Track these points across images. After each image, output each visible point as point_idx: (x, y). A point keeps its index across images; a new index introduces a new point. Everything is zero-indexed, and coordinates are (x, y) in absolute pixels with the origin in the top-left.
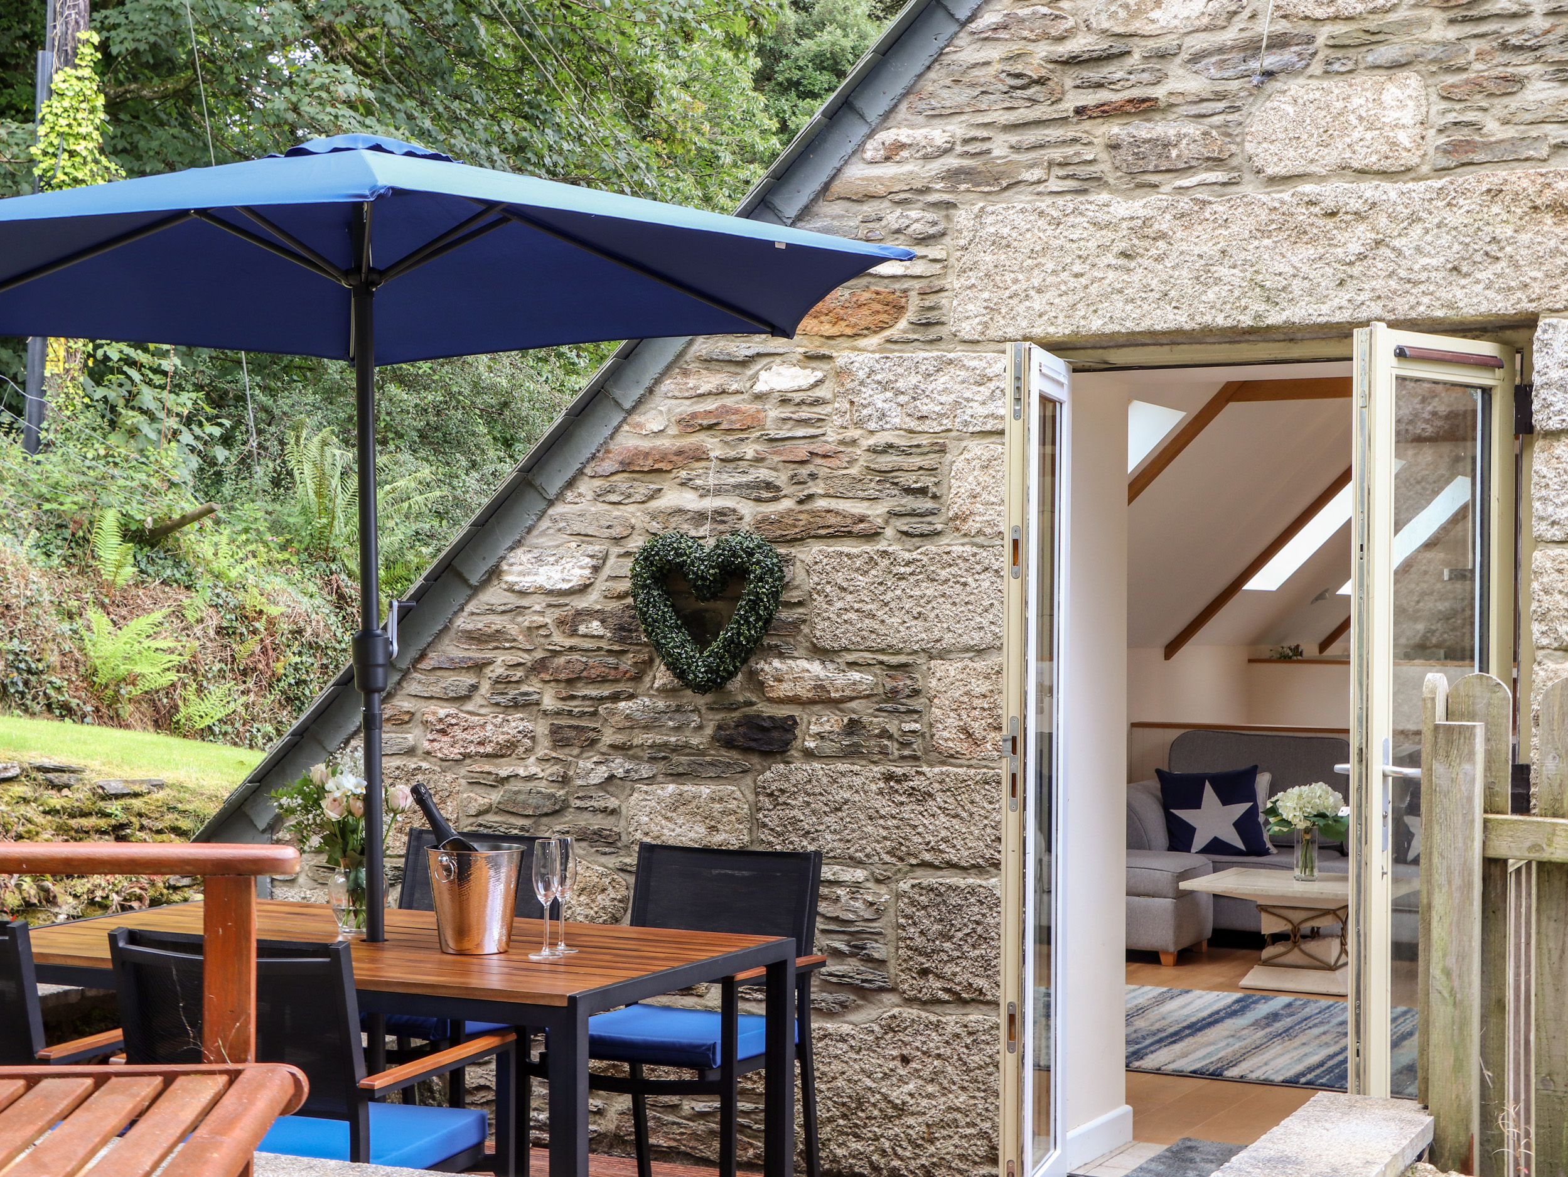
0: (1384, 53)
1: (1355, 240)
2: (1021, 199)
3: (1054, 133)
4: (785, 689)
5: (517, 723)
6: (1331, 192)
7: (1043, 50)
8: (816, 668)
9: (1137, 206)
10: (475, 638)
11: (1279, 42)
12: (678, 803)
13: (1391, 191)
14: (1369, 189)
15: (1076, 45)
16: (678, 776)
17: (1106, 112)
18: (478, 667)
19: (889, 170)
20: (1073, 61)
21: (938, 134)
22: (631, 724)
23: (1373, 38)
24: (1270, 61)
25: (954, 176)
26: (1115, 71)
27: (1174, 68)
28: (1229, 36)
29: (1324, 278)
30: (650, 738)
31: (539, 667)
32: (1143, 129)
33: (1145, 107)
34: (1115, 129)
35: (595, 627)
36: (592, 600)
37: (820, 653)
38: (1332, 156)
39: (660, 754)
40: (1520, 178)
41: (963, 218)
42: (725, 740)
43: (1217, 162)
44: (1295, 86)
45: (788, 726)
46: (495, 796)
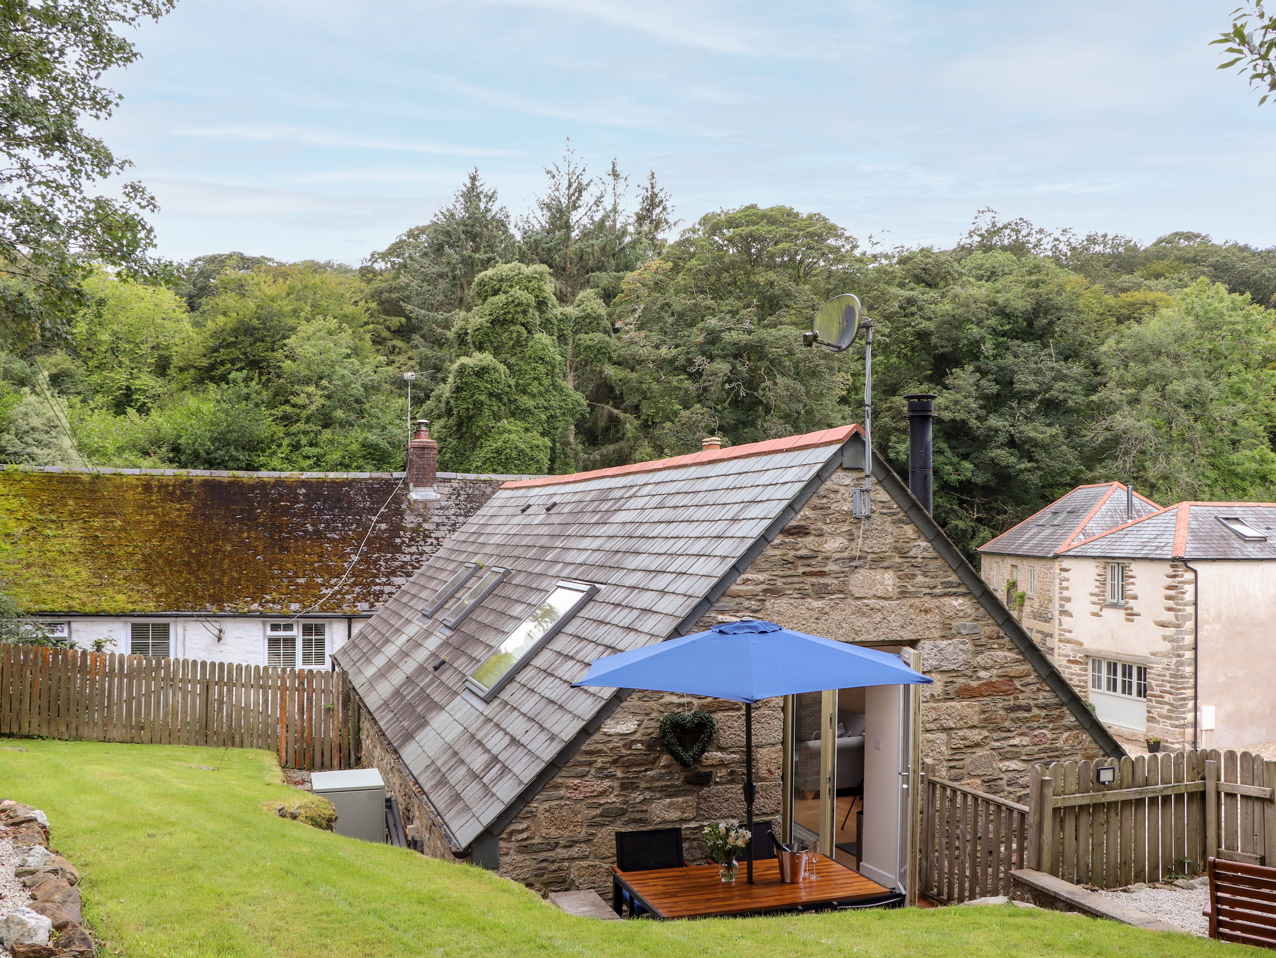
0: (885, 564)
1: (878, 617)
2: (785, 600)
3: (795, 579)
4: (709, 762)
5: (607, 783)
6: (872, 602)
7: (792, 553)
8: (719, 754)
9: (817, 604)
10: (587, 753)
11: (860, 558)
12: (670, 805)
13: (886, 603)
14: (882, 603)
15: (802, 552)
16: (670, 796)
17: (812, 574)
18: (590, 764)
19: (744, 588)
20: (802, 558)
21: (761, 577)
22: (653, 779)
23: (882, 559)
24: (854, 564)
25: (765, 591)
26: (813, 562)
27: (830, 562)
28: (845, 555)
29: (870, 627)
30: (660, 784)
31: (614, 762)
32: (823, 580)
33: (822, 574)
34: (814, 580)
35: (639, 746)
36: (637, 736)
37: (721, 749)
38: (872, 592)
39: (662, 789)
40: (917, 602)
41: (768, 604)
42: (687, 781)
43: (841, 592)
44: (862, 571)
45: (709, 775)
46: (599, 811)
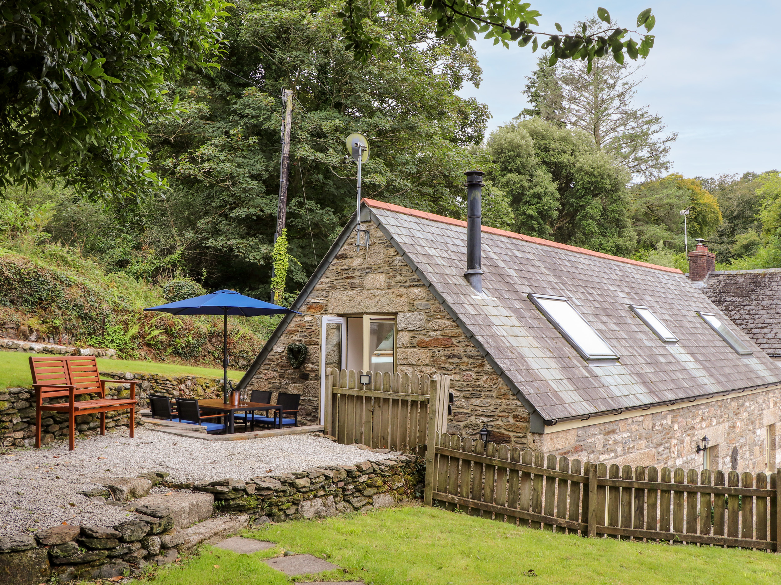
0: (380, 271)
1: (377, 299)
2: (338, 291)
3: (342, 281)
4: (308, 369)
5: (275, 374)
6: (374, 292)
7: (340, 268)
8: (312, 366)
9: (351, 293)
10: (270, 360)
11: (368, 268)
12: (294, 387)
13: (380, 292)
14: (379, 292)
15: (345, 267)
16: (295, 383)
17: (348, 278)
18: (270, 364)
19: (321, 286)
20: (343, 270)
21: (327, 280)
22: (289, 374)
23: (379, 268)
24: (367, 271)
25: (329, 287)
26: (349, 271)
27: (356, 271)
28: (362, 267)
29: (373, 305)
30: (290, 376)
31: (277, 365)
32: (352, 281)
33: (352, 277)
34: (348, 281)
35: (284, 358)
36: (284, 354)
37: (312, 363)
38: (374, 286)
39: (293, 379)
40: (395, 291)
41: (330, 294)
42: (300, 377)
43: (361, 286)
44: (370, 275)
45: (308, 375)
46: (271, 386)
